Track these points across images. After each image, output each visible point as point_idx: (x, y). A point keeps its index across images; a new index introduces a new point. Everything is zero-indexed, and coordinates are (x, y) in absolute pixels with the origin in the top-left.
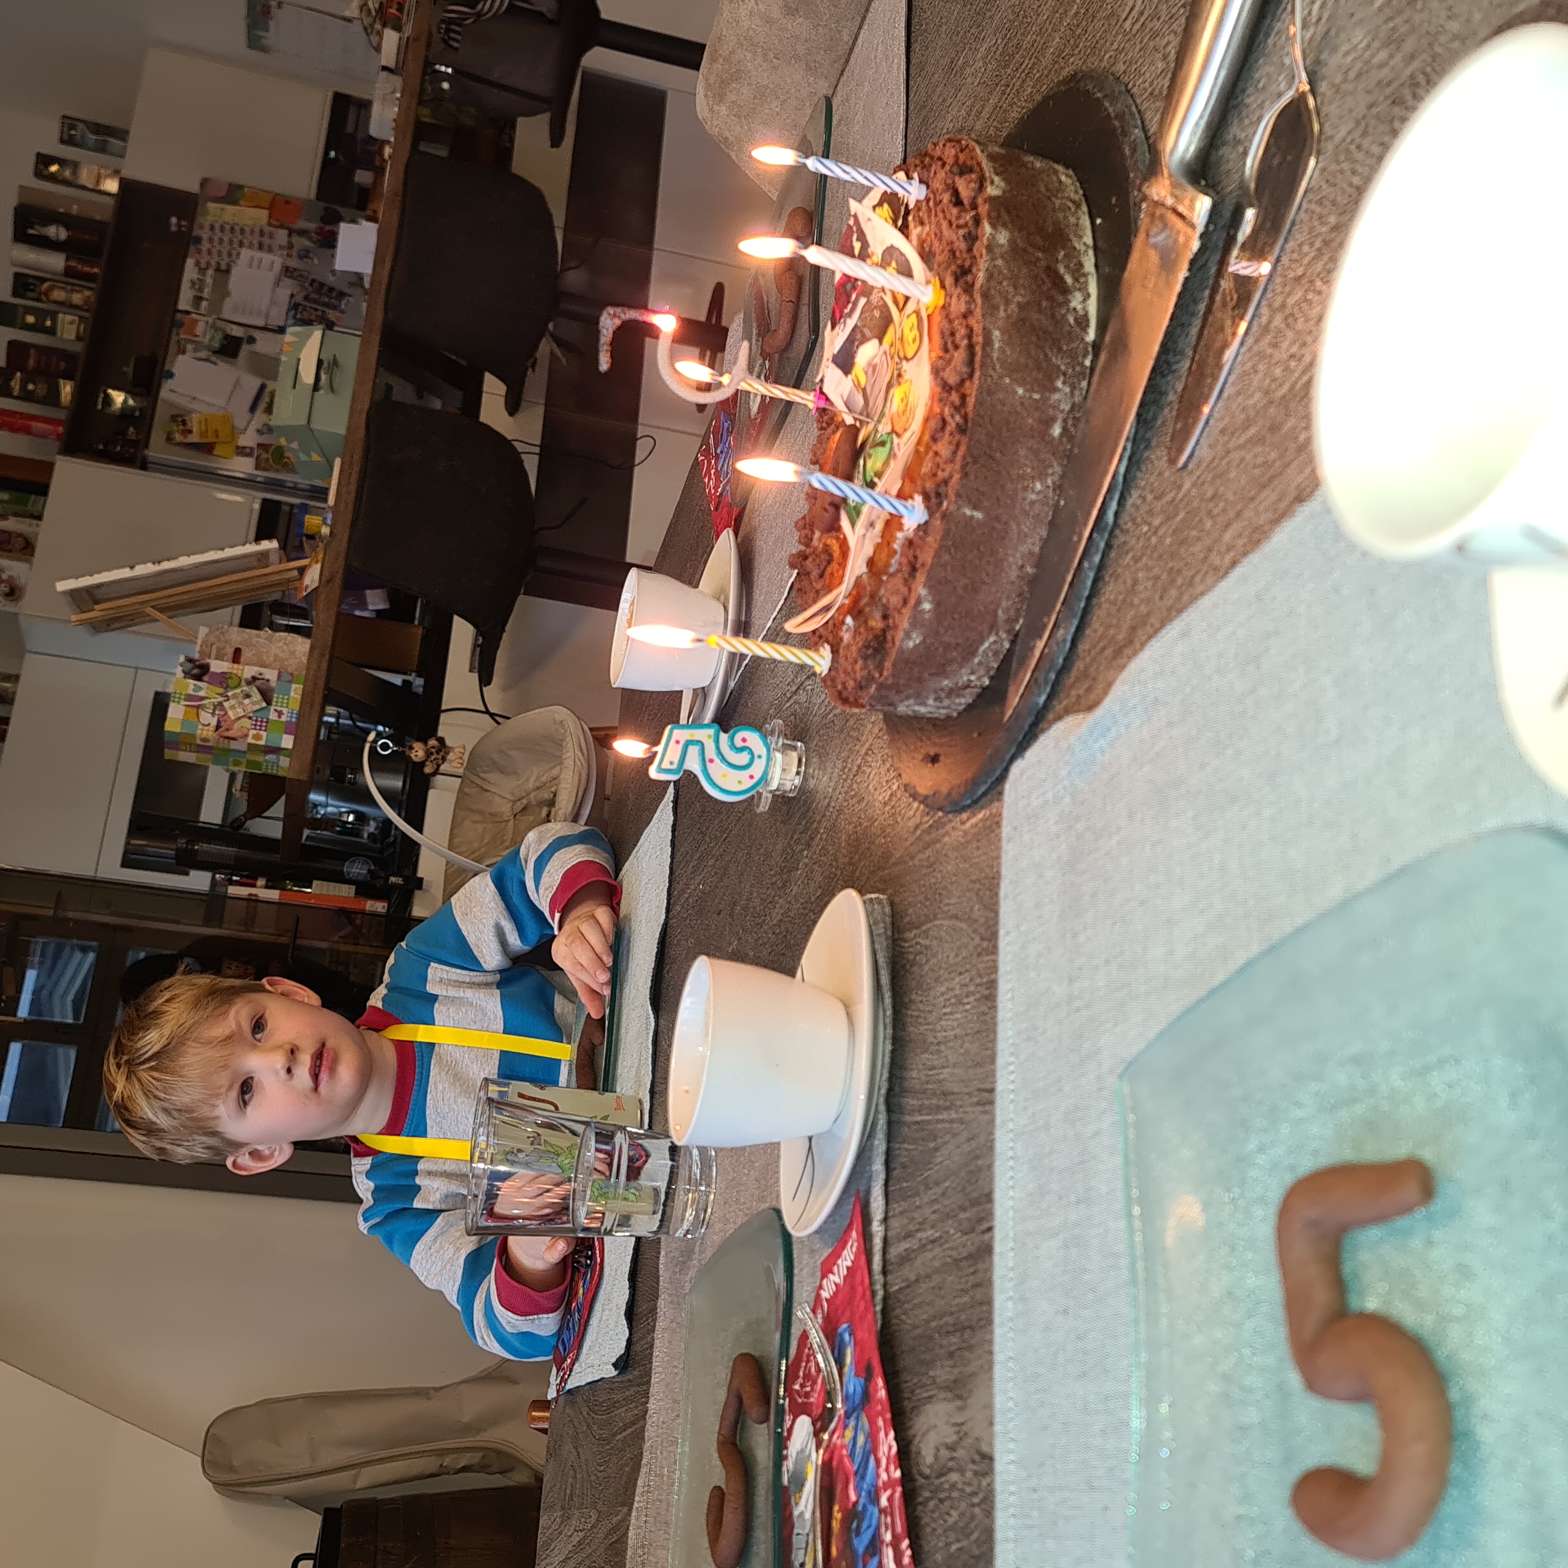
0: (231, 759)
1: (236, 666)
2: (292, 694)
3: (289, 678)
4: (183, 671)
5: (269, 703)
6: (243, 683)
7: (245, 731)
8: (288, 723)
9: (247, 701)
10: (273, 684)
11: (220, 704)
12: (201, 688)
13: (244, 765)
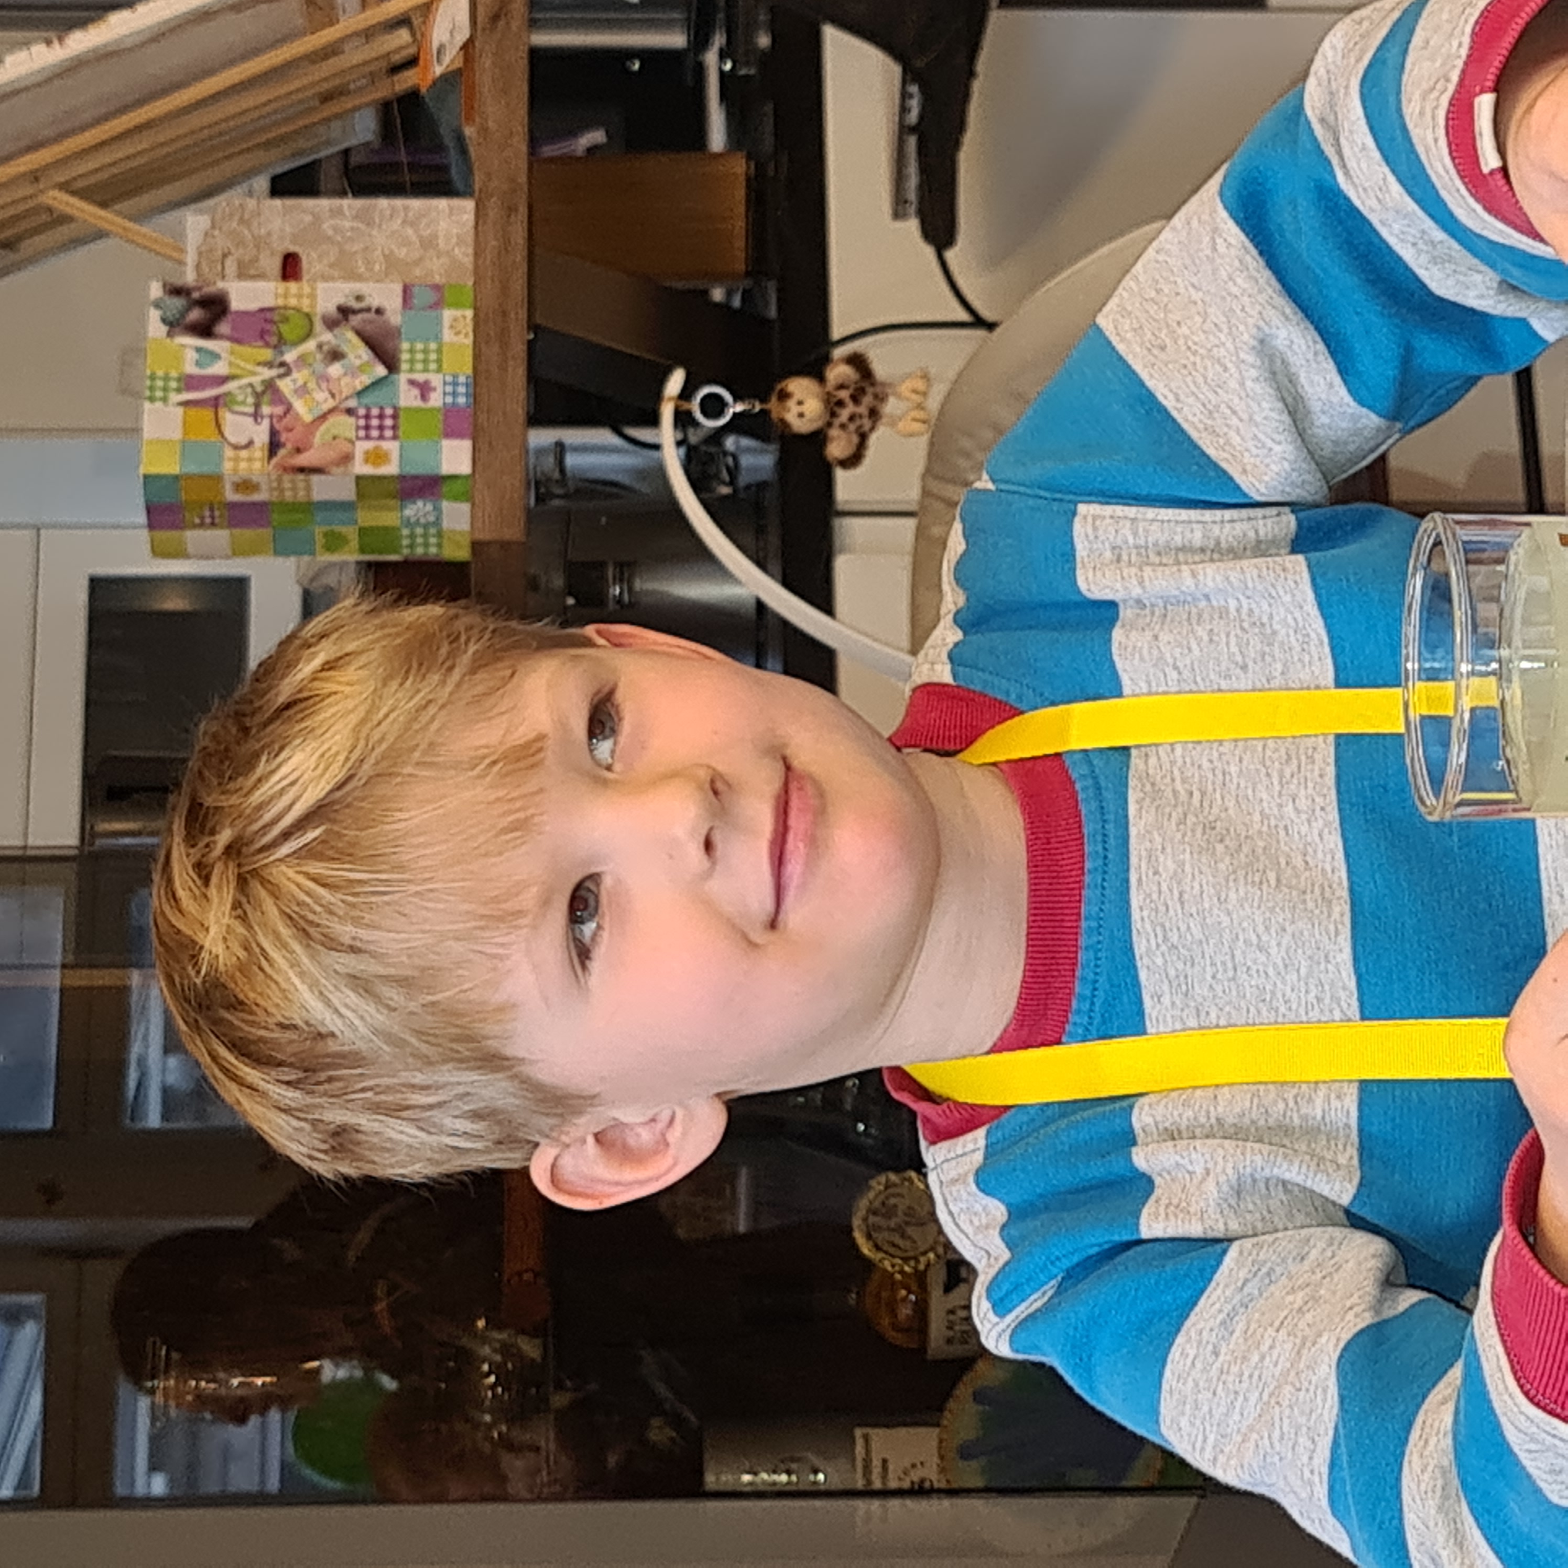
0: (319, 531)
1: (293, 286)
2: (447, 336)
3: (431, 297)
4: (164, 320)
5: (392, 366)
6: (319, 326)
7: (346, 447)
8: (449, 412)
9: (335, 370)
10: (395, 316)
11: (270, 385)
12: (216, 356)
13: (354, 543)
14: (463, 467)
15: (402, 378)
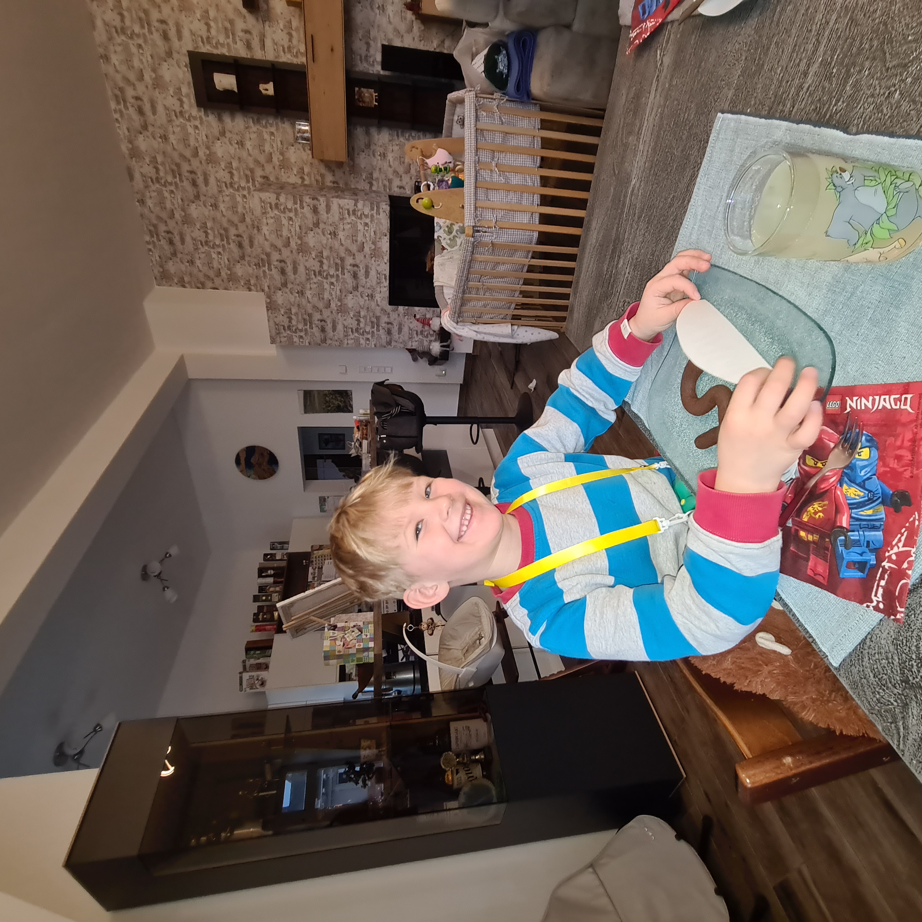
1: (347, 624)
2: (370, 629)
4: (328, 629)
5: (362, 632)
6: (351, 628)
7: (355, 645)
8: (370, 638)
9: (353, 634)
10: (362, 626)
11: (343, 637)
12: (335, 633)
13: (356, 661)
14: (373, 646)
15: (363, 634)
